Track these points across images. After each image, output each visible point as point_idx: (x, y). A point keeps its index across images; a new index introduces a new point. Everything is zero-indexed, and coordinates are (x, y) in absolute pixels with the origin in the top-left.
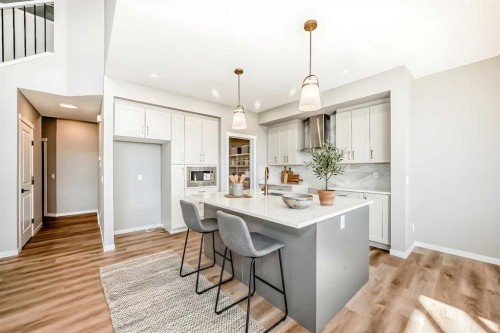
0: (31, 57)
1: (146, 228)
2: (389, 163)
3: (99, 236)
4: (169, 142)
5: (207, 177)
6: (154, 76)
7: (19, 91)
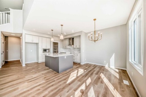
0: (4, 24)
1: (33, 62)
2: (80, 48)
3: (21, 64)
4: (38, 43)
5: (47, 51)
6: (34, 30)
7: (1, 32)
